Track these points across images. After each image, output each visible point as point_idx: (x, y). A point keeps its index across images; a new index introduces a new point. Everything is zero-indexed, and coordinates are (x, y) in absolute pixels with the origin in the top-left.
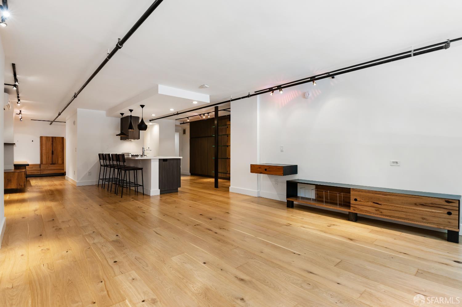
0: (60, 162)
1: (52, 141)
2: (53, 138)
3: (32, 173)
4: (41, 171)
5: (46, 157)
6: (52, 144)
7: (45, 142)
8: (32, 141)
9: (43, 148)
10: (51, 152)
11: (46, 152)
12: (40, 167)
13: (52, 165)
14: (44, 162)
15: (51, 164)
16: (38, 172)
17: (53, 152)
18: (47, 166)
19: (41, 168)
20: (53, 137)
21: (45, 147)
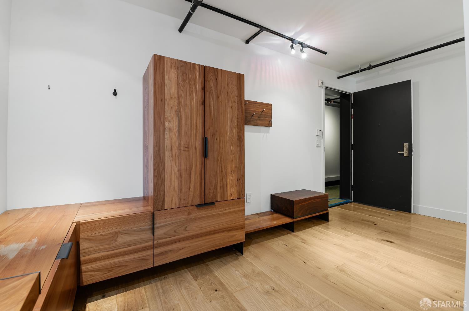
0: (231, 191)
1: (204, 89)
2: (205, 70)
3: (110, 269)
4: (157, 251)
5: (180, 170)
6: (204, 103)
7: (174, 90)
8: (115, 94)
9: (167, 124)
10: (199, 144)
11: (179, 146)
12: (153, 229)
13: (204, 212)
14: (171, 201)
15: (197, 206)
16: (144, 259)
17: (205, 142)
18: (183, 217)
19: (158, 233)
20: (205, 68)
21: (175, 118)
